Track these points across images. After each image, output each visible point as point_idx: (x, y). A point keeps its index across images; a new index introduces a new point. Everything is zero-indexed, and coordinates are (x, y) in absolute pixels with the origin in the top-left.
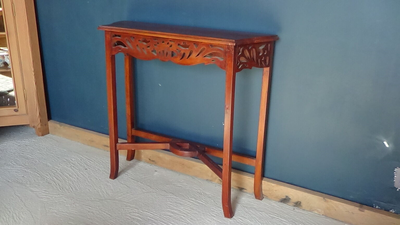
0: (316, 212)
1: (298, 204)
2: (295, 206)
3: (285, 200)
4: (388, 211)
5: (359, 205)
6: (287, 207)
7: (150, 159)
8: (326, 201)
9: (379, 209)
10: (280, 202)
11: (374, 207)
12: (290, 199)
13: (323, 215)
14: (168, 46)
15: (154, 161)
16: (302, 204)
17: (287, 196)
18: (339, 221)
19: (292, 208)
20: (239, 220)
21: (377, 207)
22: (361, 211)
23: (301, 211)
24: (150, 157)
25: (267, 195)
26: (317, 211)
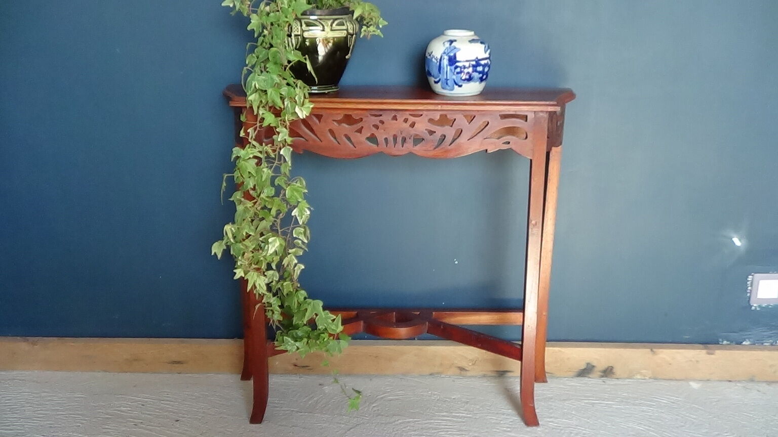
0: (639, 377)
1: (608, 372)
2: (602, 377)
3: (586, 371)
4: (740, 343)
5: (701, 346)
6: (593, 382)
7: (296, 366)
8: (654, 353)
9: (728, 344)
10: (577, 377)
11: (721, 343)
12: (594, 366)
13: (650, 378)
14: (407, 125)
15: (307, 366)
16: (614, 370)
17: (588, 364)
18: (677, 380)
19: (600, 381)
20: (551, 423)
21: (725, 342)
22: (709, 354)
23: (615, 382)
24: (297, 360)
25: (551, 372)
26: (641, 374)
